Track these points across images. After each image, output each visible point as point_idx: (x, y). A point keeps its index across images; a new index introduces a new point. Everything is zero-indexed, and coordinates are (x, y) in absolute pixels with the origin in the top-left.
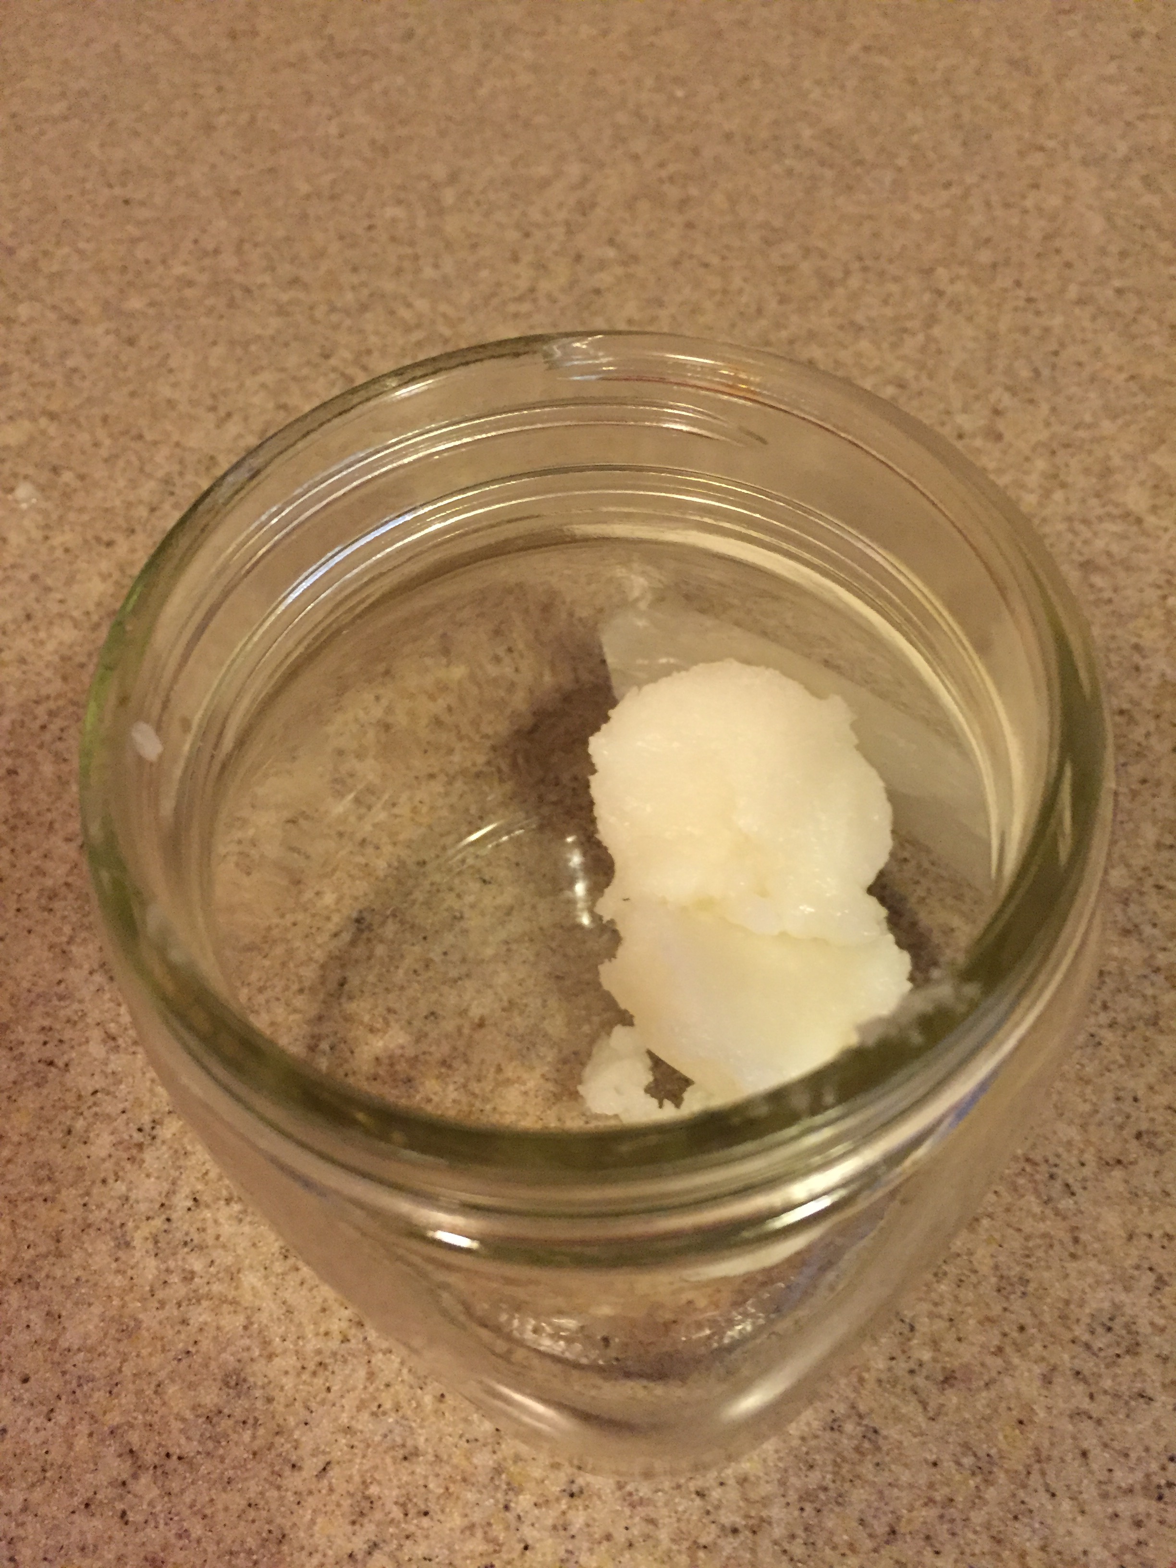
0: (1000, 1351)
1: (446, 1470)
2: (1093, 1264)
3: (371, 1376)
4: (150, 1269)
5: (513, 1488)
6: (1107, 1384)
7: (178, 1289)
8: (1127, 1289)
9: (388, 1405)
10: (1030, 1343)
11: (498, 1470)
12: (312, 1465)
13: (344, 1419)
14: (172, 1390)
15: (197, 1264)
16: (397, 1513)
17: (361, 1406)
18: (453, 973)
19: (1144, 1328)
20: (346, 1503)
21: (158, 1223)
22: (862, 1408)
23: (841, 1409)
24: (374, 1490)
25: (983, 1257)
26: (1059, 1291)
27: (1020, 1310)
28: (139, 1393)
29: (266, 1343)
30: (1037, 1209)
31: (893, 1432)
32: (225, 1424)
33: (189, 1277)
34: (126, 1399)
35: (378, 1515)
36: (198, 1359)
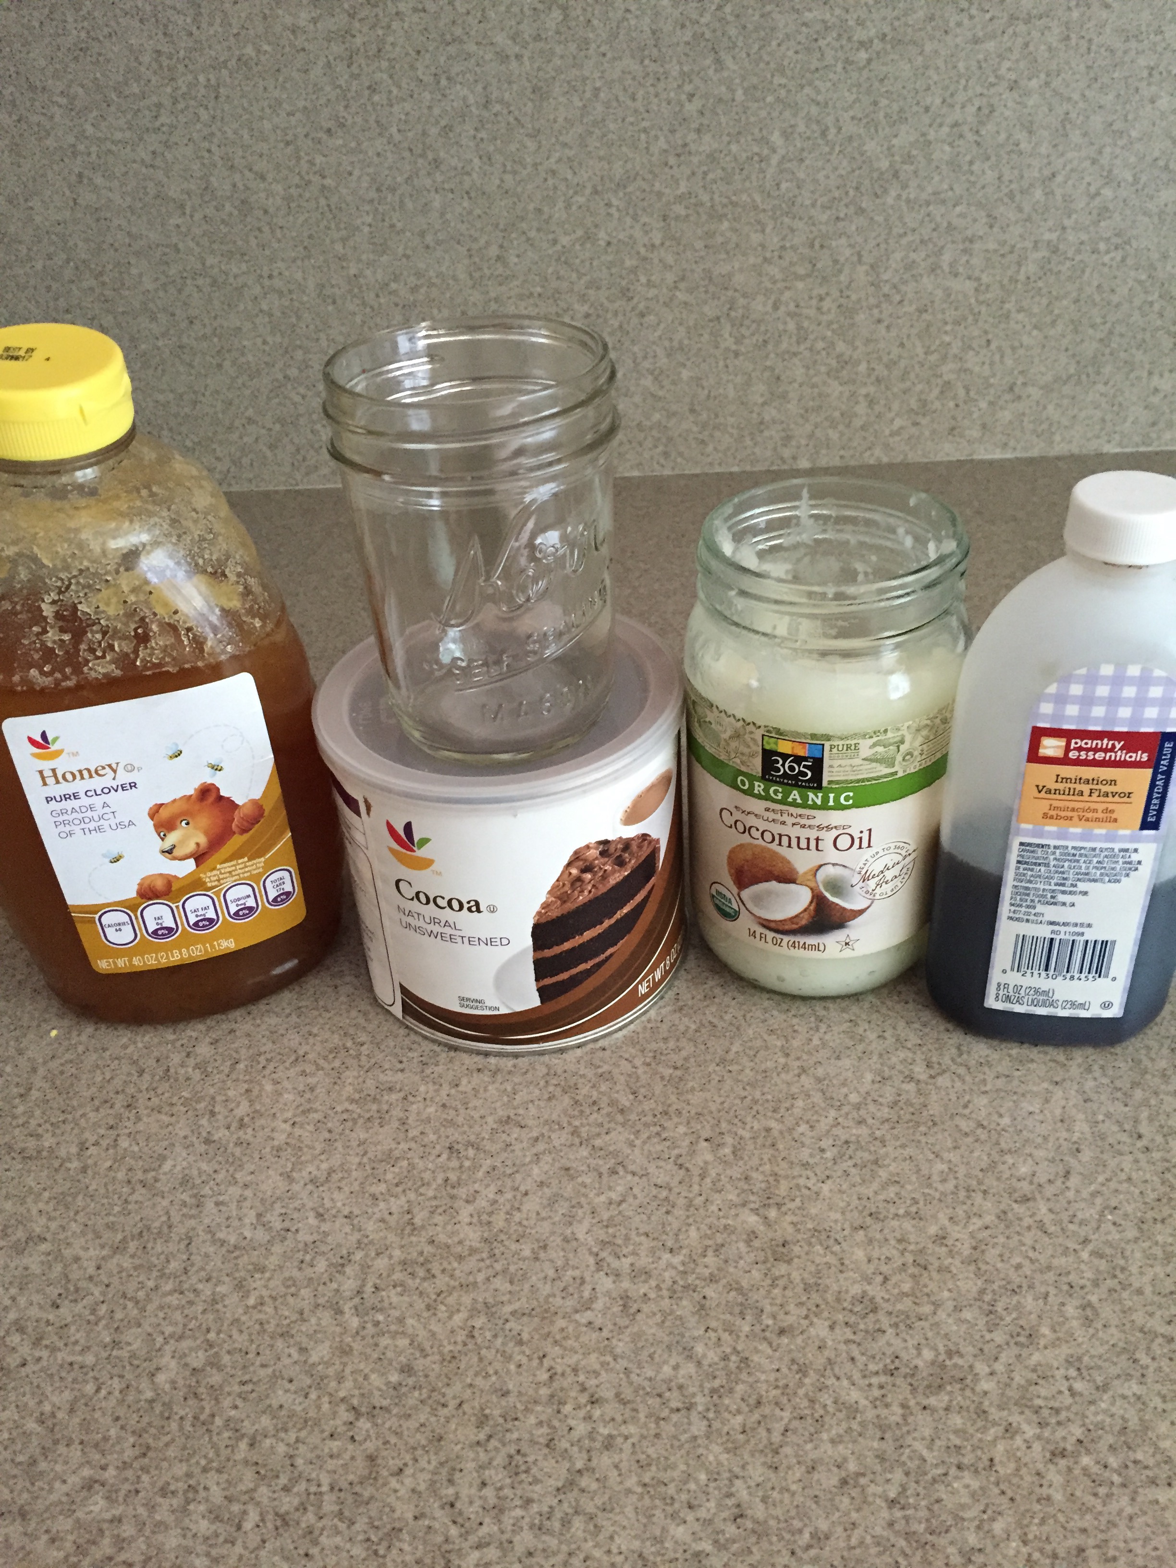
0: (806, 1317)
1: (525, 1399)
2: (851, 1274)
3: (481, 1360)
4: (355, 1322)
5: (562, 1403)
6: (862, 1326)
7: (370, 1329)
8: (869, 1284)
9: (491, 1372)
10: (822, 1312)
11: (552, 1396)
12: (453, 1404)
13: (469, 1381)
14: (373, 1377)
15: (380, 1318)
16: (501, 1420)
17: (476, 1374)
18: (509, 1171)
19: (878, 1300)
20: (473, 1419)
21: (357, 1300)
22: (739, 1348)
23: (728, 1350)
24: (487, 1411)
25: (796, 1276)
26: (835, 1287)
27: (816, 1297)
28: (355, 1380)
29: (422, 1350)
30: (822, 1252)
31: (756, 1358)
32: (404, 1390)
33: (377, 1324)
34: (349, 1384)
35: (491, 1423)
36: (386, 1362)
